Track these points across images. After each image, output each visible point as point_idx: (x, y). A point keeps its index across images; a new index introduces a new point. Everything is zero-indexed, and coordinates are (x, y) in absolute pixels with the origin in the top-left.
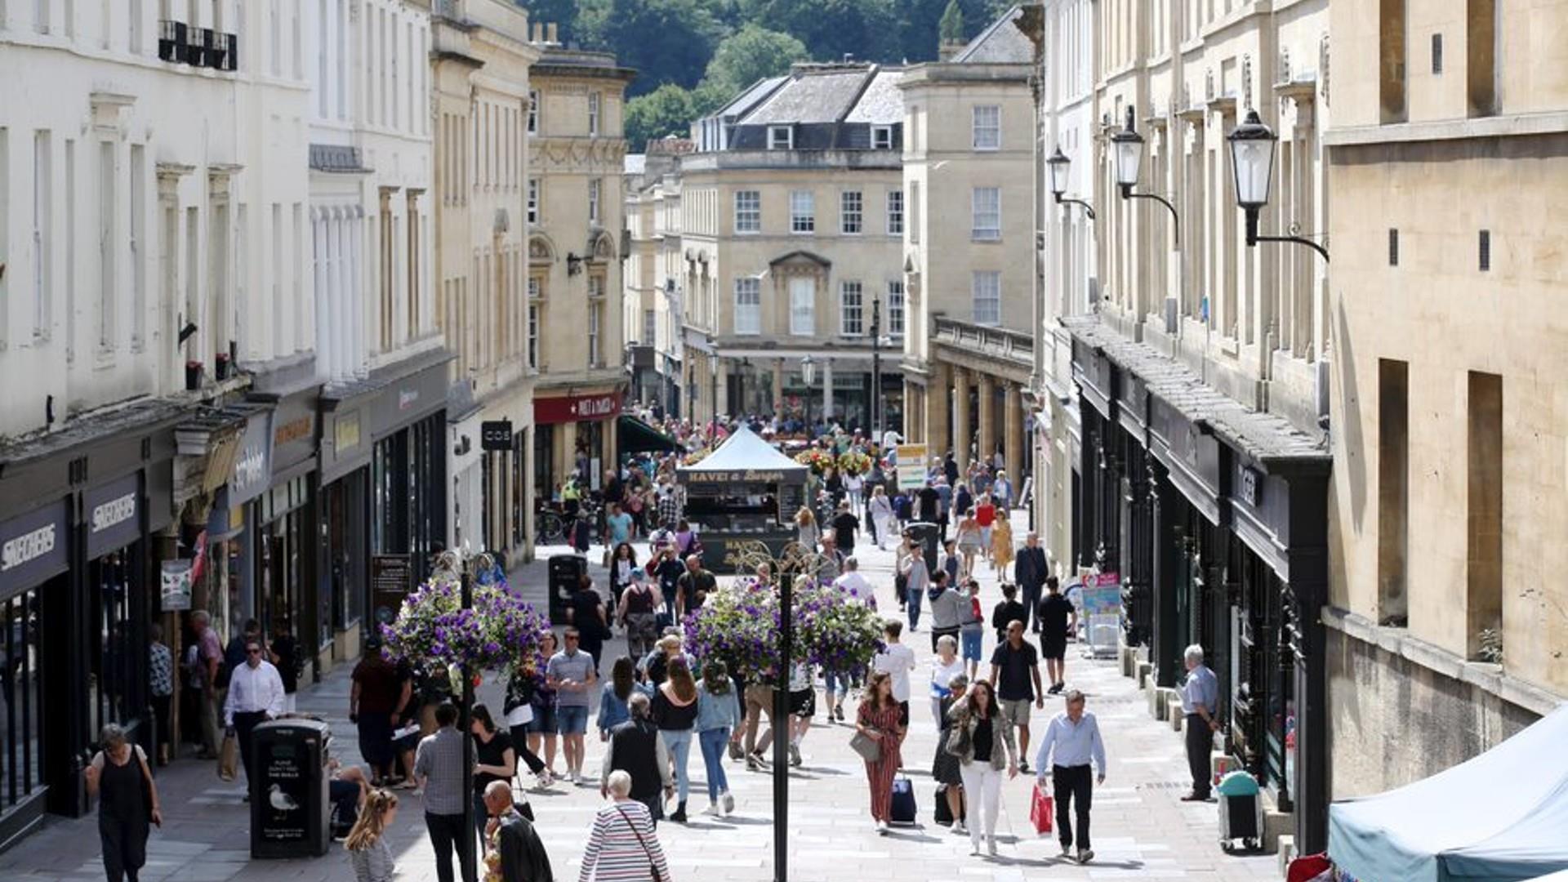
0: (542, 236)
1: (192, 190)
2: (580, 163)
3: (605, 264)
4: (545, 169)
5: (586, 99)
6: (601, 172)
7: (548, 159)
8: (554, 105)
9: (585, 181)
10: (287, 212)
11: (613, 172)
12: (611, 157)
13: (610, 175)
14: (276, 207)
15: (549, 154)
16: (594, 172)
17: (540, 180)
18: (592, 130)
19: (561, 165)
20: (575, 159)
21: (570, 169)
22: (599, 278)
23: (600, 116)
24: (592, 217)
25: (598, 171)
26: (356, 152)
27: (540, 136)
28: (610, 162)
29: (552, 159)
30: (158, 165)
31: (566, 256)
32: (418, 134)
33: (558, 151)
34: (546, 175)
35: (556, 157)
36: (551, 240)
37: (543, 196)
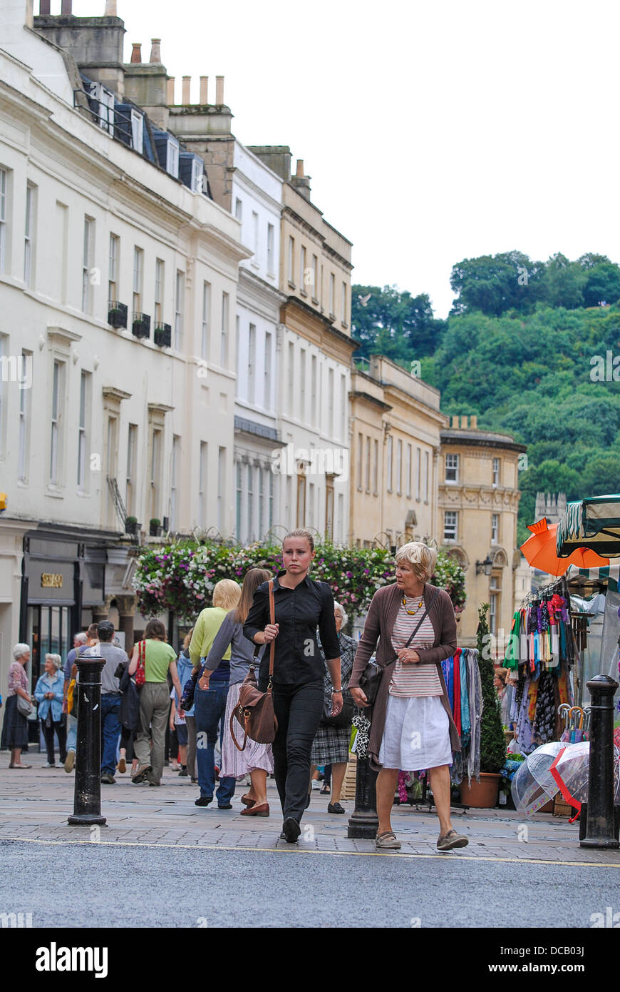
0: (460, 549)
1: (132, 411)
2: (485, 503)
3: (501, 569)
4: (462, 505)
5: (491, 462)
6: (500, 509)
7: (464, 498)
8: (469, 465)
9: (489, 515)
10: (213, 450)
11: (508, 510)
12: (507, 501)
13: (506, 512)
14: (203, 444)
15: (465, 496)
16: (495, 509)
17: (458, 512)
18: (494, 482)
19: (473, 503)
20: (482, 500)
21: (479, 506)
22: (497, 578)
23: (500, 474)
24: (493, 537)
25: (498, 508)
26: (278, 433)
27: (459, 483)
28: (506, 504)
29: (467, 499)
30: (104, 388)
31: (475, 562)
32: (337, 439)
33: (471, 494)
34: (462, 509)
35: (469, 498)
36: (465, 552)
37: (460, 522)
